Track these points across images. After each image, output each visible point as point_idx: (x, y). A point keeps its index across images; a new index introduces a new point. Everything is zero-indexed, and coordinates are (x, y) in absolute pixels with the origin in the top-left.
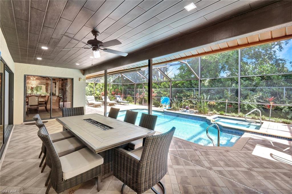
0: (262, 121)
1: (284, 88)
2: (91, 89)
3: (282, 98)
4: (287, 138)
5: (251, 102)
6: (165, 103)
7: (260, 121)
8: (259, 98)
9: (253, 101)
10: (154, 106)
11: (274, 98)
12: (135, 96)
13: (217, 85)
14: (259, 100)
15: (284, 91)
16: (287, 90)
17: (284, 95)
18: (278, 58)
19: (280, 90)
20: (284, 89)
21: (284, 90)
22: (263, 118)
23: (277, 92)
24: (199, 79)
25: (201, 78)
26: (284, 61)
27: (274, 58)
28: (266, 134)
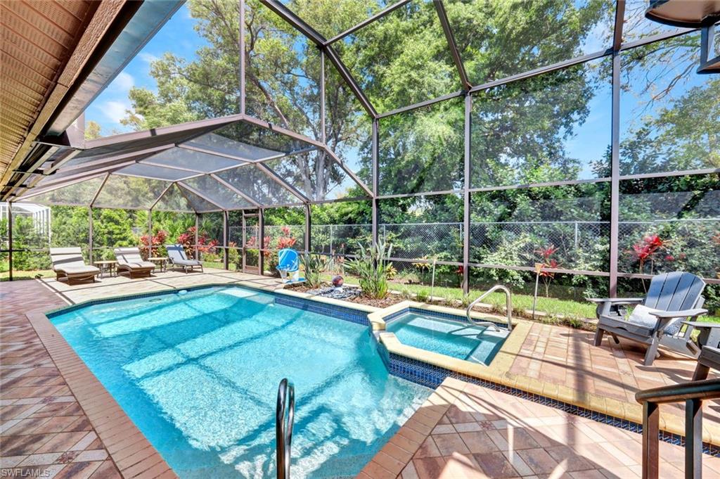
0: (514, 321)
1: (576, 223)
2: (112, 227)
3: (571, 249)
4: (563, 403)
5: (507, 259)
6: (288, 265)
7: (509, 319)
8: (524, 249)
9: (511, 257)
10: (270, 273)
11: (554, 249)
12: (225, 247)
13: (440, 214)
14: (525, 255)
15: (576, 232)
16: (582, 228)
17: (576, 241)
18: (567, 156)
19: (568, 230)
20: (576, 225)
21: (577, 229)
22: (520, 310)
23: (561, 235)
24: (372, 198)
25: (377, 195)
26: (579, 163)
27: (560, 157)
28: (503, 386)
